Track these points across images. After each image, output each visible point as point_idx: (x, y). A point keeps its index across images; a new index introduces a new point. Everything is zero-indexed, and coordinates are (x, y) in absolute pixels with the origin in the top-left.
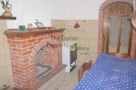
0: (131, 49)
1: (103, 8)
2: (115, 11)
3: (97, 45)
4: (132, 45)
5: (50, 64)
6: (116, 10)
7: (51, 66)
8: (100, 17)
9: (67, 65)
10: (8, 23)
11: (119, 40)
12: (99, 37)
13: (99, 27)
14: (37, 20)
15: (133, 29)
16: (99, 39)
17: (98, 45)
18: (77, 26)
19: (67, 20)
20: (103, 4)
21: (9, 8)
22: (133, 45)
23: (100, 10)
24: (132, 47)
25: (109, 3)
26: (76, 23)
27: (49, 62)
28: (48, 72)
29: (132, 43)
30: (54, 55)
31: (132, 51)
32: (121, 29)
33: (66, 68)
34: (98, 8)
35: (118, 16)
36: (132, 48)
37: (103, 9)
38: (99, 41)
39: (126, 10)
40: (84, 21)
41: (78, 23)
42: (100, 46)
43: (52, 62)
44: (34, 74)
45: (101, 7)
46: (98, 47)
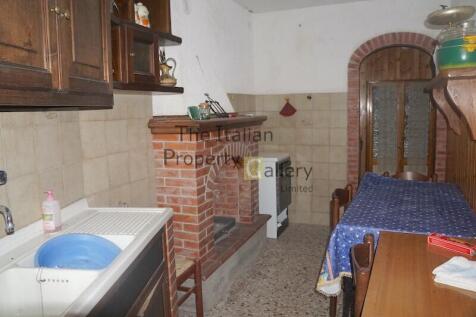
0: (437, 167)
1: (357, 61)
2: (386, 66)
3: (346, 161)
4: (437, 156)
5: (228, 213)
6: (390, 63)
7: (233, 216)
8: (350, 84)
9: (270, 217)
10: (154, 103)
11: (402, 150)
12: (350, 140)
13: (349, 110)
14: (207, 95)
15: (438, 112)
16: (349, 145)
17: (349, 161)
18: (288, 110)
19: (259, 96)
20: (357, 52)
21: (171, 67)
22: (441, 156)
23: (350, 66)
24: (437, 162)
25: (374, 49)
26: (285, 102)
27: (227, 207)
28: (231, 230)
29: (437, 151)
30: (240, 186)
31: (439, 170)
32: (406, 117)
33: (269, 223)
34: (346, 61)
35: (395, 81)
36: (439, 164)
37: (358, 64)
38: (349, 151)
39: (417, 65)
40: (309, 98)
41: (291, 102)
42: (353, 164)
43: (235, 207)
44: (212, 228)
45: (352, 58)
46: (349, 167)
